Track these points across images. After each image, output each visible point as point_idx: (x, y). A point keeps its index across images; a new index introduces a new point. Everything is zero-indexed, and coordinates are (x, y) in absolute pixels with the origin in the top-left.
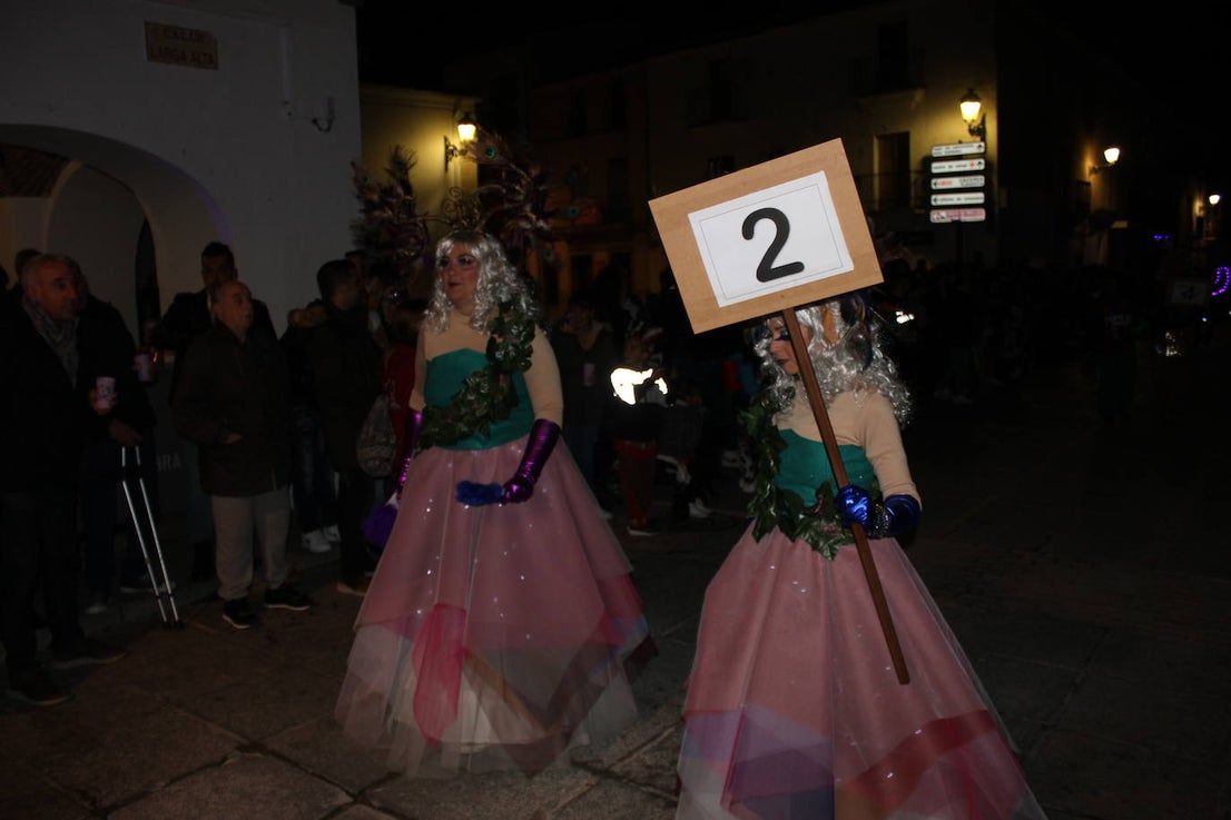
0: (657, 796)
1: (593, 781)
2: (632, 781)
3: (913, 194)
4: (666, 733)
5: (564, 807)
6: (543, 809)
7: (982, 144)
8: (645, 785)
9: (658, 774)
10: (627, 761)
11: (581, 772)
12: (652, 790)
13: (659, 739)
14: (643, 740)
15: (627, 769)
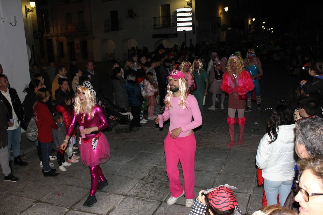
0: (140, 199)
1: (124, 197)
2: (133, 196)
3: (171, 22)
4: (137, 185)
5: (120, 204)
6: (115, 205)
7: (191, 8)
8: (136, 197)
9: (138, 194)
10: (130, 192)
11: (120, 196)
12: (138, 198)
13: (136, 186)
14: (132, 187)
15: (131, 194)
